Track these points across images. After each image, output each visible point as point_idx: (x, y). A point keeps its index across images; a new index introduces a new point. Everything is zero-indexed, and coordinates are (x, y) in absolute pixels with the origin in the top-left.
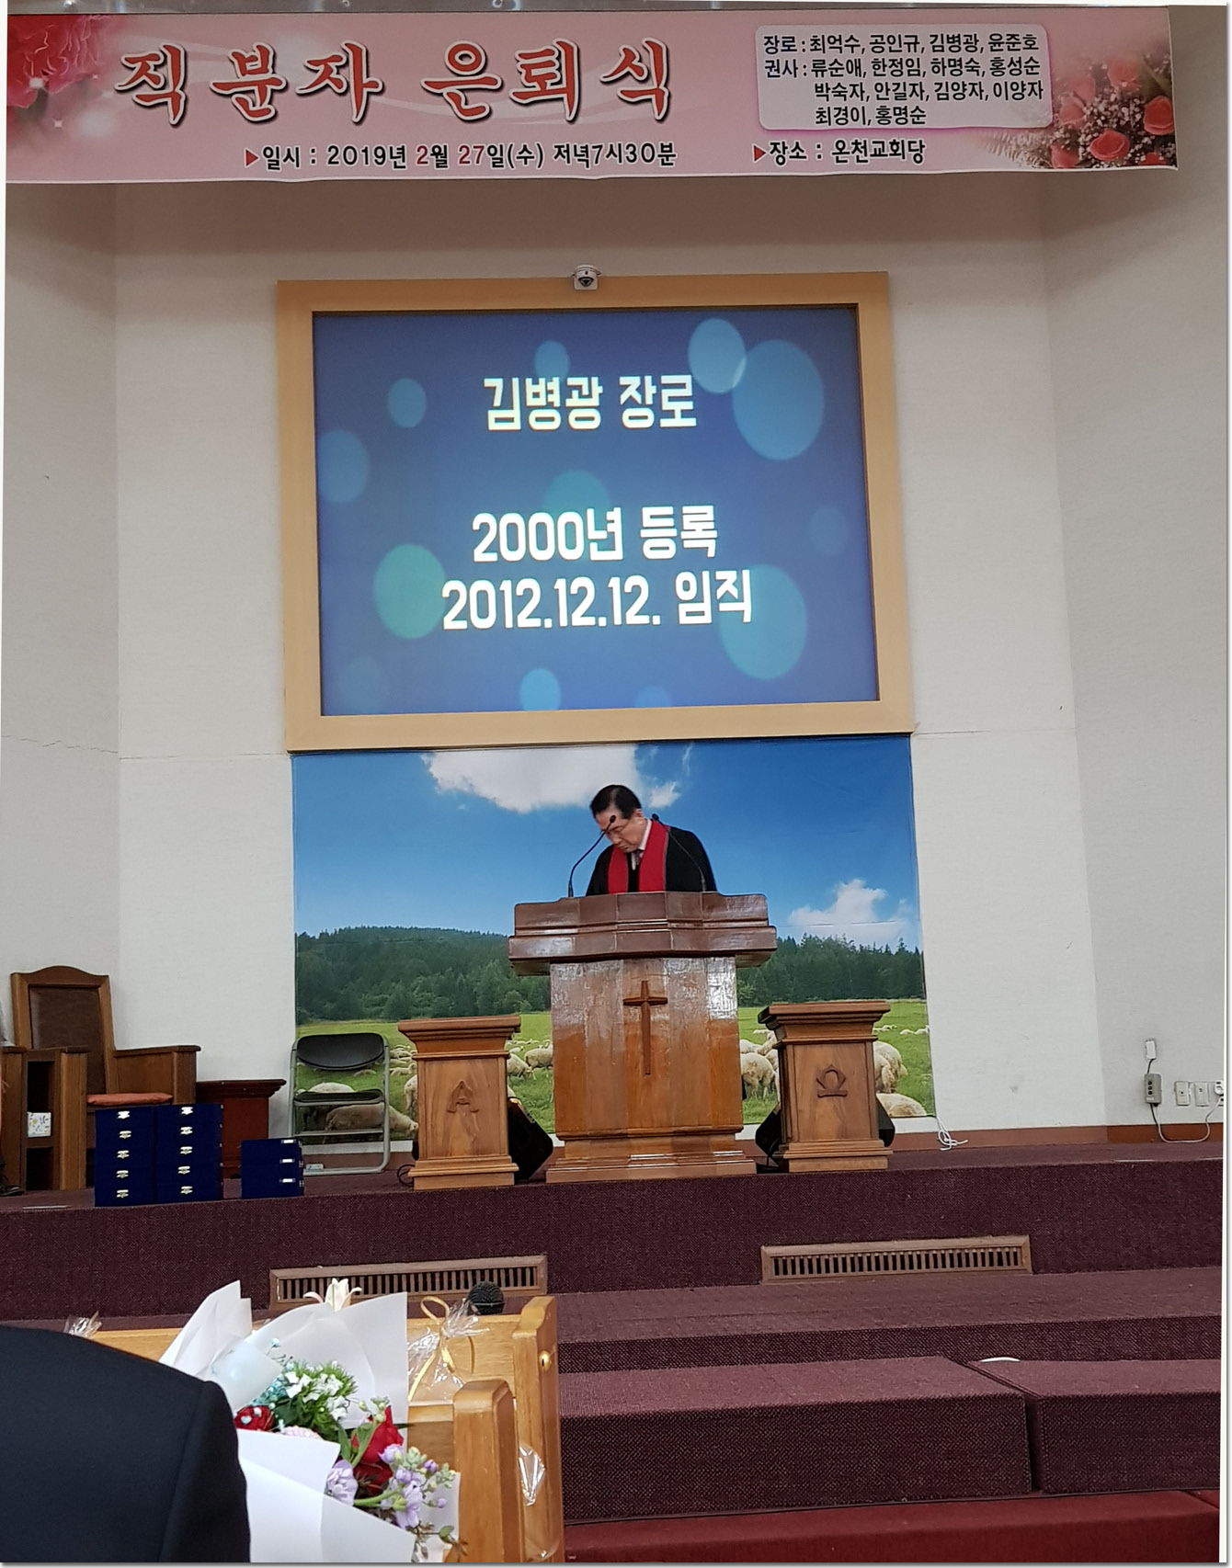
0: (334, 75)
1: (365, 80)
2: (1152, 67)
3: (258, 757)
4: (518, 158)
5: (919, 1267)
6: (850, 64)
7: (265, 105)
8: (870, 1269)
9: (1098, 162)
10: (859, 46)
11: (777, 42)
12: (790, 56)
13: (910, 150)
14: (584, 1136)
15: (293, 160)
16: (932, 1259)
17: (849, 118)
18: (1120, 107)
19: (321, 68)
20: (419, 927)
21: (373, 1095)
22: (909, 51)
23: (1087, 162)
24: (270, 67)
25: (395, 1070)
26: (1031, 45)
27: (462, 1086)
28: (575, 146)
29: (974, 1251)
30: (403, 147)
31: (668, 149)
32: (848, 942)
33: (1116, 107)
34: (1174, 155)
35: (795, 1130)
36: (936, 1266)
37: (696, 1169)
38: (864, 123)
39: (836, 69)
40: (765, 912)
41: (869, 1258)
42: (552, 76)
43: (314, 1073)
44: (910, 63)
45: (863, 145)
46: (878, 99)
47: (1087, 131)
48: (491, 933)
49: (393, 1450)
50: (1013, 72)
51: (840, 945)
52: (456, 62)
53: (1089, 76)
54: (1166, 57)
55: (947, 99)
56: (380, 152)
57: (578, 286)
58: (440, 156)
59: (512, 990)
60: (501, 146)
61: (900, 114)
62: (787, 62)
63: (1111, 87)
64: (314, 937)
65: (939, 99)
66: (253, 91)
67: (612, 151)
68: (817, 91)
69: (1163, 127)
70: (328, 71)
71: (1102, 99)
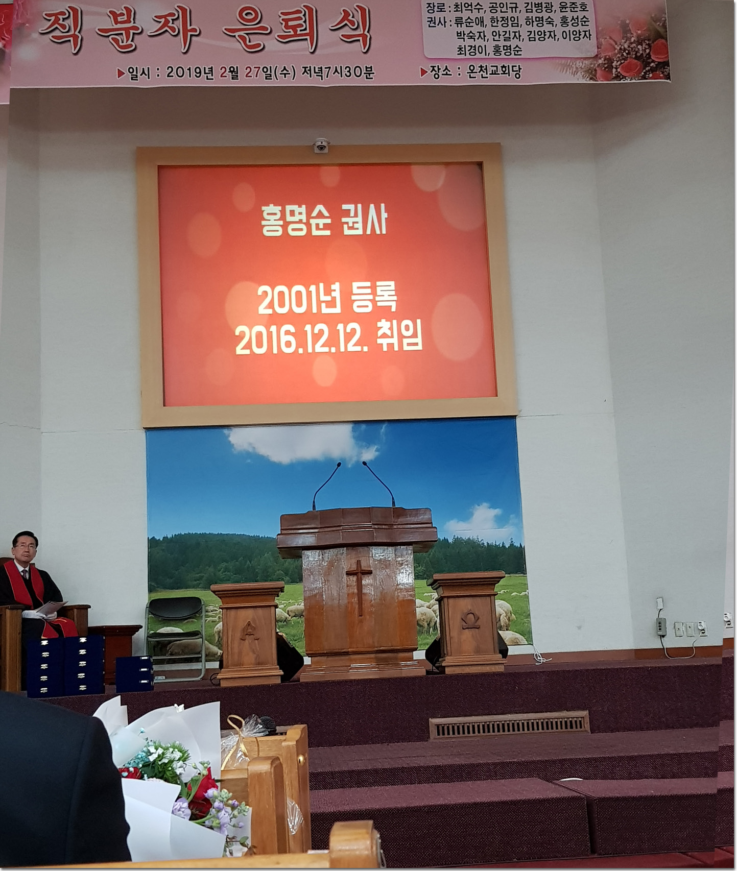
0: (170, 24)
1: (189, 28)
2: (655, 22)
3: (125, 432)
4: (281, 74)
5: (523, 730)
6: (477, 19)
7: (129, 42)
8: (494, 731)
9: (624, 77)
10: (483, 9)
11: (434, 6)
12: (442, 15)
13: (513, 71)
14: (323, 653)
15: (146, 75)
16: (530, 725)
17: (477, 52)
18: (637, 45)
19: (163, 20)
20: (223, 533)
21: (195, 634)
22: (512, 12)
23: (618, 77)
24: (132, 20)
25: (209, 619)
26: (584, 9)
27: (249, 624)
28: (315, 67)
29: (556, 720)
30: (212, 67)
31: (370, 69)
32: (480, 541)
33: (634, 45)
34: (669, 74)
35: (449, 648)
36: (533, 729)
37: (390, 672)
38: (486, 55)
39: (469, 22)
40: (431, 519)
41: (493, 725)
42: (301, 25)
43: (160, 621)
44: (513, 19)
45: (485, 68)
46: (494, 40)
47: (618, 59)
48: (266, 536)
49: (212, 791)
50: (574, 25)
51: (474, 542)
52: (244, 18)
53: (618, 27)
54: (663, 16)
55: (535, 40)
56: (198, 70)
57: (317, 151)
58: (234, 73)
59: (279, 570)
60: (271, 67)
61: (507, 50)
62: (440, 18)
63: (632, 34)
64: (159, 540)
65: (530, 41)
66: (122, 34)
67: (336, 71)
68: (458, 36)
69: (663, 57)
70: (167, 22)
71: (626, 40)
